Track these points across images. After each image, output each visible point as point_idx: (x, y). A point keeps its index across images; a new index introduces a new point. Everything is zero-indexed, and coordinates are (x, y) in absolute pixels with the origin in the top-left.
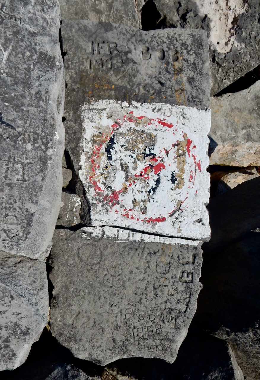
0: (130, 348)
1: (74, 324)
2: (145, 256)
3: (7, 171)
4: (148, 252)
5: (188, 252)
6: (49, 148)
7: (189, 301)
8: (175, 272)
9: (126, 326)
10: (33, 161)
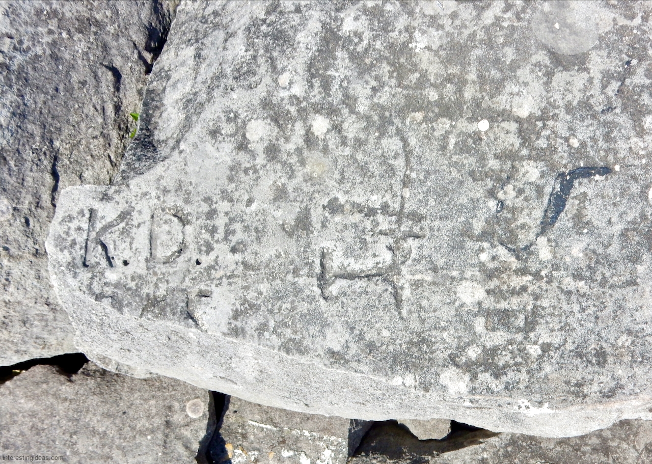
3: (360, 211)
6: (474, 377)
10: (410, 312)
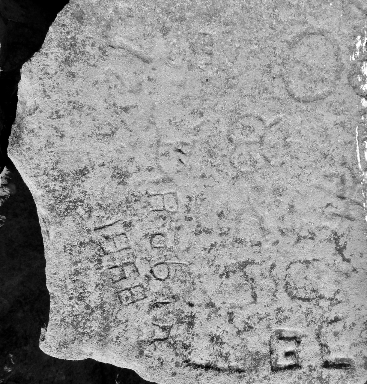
0: (68, 221)
1: (113, 51)
2: (328, 224)
4: (340, 232)
5: (355, 345)
7: (219, 370)
8: (294, 317)
9: (128, 201)
